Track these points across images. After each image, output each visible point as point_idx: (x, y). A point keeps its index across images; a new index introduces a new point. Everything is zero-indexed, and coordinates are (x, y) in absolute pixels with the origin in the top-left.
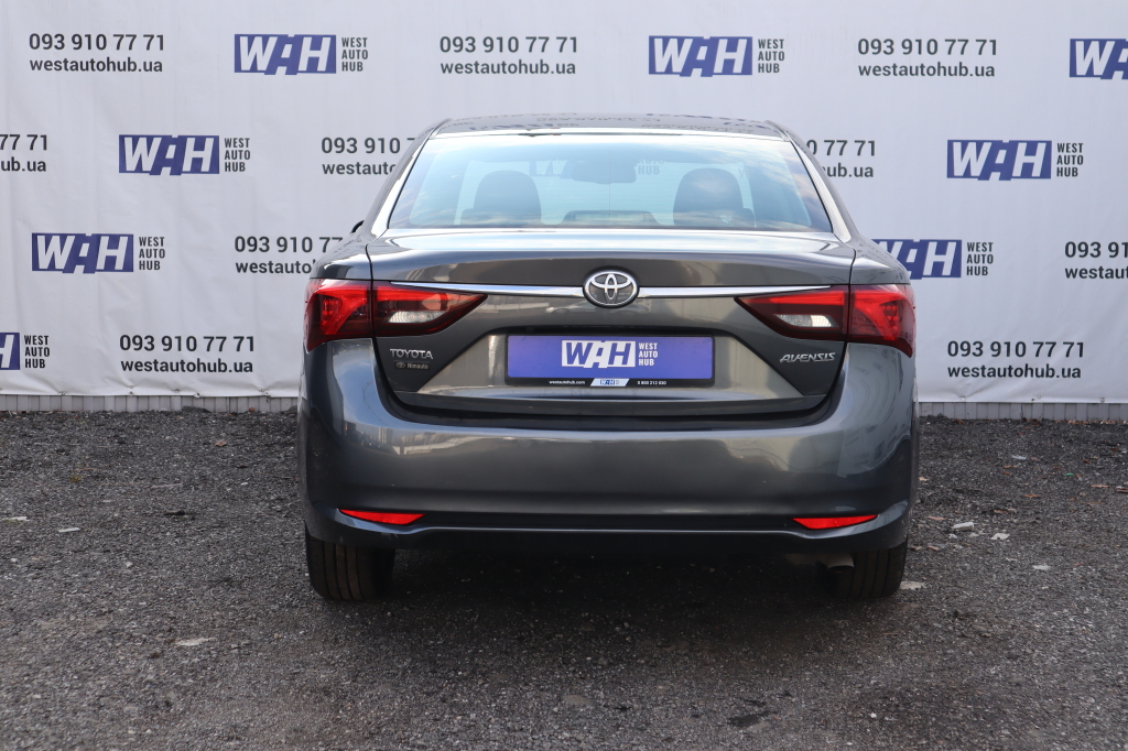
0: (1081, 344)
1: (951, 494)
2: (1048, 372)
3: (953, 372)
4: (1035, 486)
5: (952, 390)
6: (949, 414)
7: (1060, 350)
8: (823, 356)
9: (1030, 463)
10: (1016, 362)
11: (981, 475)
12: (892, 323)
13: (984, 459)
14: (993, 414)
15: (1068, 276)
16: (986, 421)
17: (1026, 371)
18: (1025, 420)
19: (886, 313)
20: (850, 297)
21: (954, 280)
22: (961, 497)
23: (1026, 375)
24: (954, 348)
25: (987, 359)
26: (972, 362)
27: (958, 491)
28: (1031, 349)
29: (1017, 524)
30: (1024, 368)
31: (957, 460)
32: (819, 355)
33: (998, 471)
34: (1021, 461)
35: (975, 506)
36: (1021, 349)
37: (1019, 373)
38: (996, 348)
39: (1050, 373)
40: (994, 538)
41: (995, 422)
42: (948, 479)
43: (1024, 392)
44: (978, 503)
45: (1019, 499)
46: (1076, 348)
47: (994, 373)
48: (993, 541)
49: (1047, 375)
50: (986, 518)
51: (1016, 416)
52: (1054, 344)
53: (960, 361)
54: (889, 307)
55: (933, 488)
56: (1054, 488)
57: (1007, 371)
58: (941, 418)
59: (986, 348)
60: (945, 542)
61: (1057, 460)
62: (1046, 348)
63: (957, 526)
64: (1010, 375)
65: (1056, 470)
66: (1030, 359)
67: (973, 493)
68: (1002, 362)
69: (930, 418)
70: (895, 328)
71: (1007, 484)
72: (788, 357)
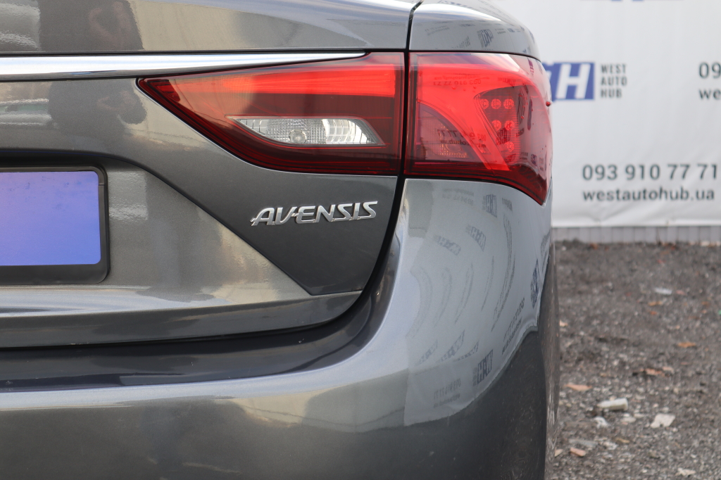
0: (715, 167)
1: (593, 343)
2: (683, 195)
3: (587, 196)
4: (687, 329)
5: (586, 214)
6: (584, 238)
7: (694, 173)
8: (351, 210)
9: (677, 298)
10: (649, 184)
11: (624, 316)
12: (504, 136)
13: (626, 294)
14: (627, 238)
15: (702, 96)
16: (621, 245)
17: (661, 193)
18: (660, 244)
19: (491, 114)
20: (407, 77)
21: (588, 103)
22: (605, 348)
23: (660, 197)
24: (589, 172)
25: (622, 183)
26: (607, 186)
27: (601, 340)
28: (666, 172)
29: (680, 396)
30: (658, 191)
31: (596, 297)
32: (341, 207)
33: (643, 310)
34: (667, 296)
35: (623, 363)
36: (655, 171)
37: (653, 195)
38: (631, 172)
39: (685, 195)
40: (655, 425)
41: (630, 245)
42: (588, 323)
43: (658, 215)
44: (624, 357)
45: (673, 351)
46: (710, 170)
47: (628, 196)
48: (656, 430)
49: (682, 197)
50: (639, 384)
51: (651, 238)
52: (687, 166)
53: (594, 185)
54: (496, 103)
55: (572, 336)
56: (709, 332)
57: (642, 195)
58: (575, 244)
59: (621, 171)
60: (591, 437)
61: (704, 293)
62: (680, 171)
63: (605, 404)
64: (644, 197)
65: (705, 307)
66: (664, 181)
67: (618, 342)
68: (637, 185)
69: (565, 243)
70: (510, 146)
71: (655, 327)
72: (269, 214)
